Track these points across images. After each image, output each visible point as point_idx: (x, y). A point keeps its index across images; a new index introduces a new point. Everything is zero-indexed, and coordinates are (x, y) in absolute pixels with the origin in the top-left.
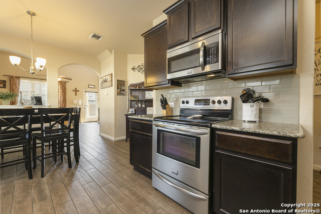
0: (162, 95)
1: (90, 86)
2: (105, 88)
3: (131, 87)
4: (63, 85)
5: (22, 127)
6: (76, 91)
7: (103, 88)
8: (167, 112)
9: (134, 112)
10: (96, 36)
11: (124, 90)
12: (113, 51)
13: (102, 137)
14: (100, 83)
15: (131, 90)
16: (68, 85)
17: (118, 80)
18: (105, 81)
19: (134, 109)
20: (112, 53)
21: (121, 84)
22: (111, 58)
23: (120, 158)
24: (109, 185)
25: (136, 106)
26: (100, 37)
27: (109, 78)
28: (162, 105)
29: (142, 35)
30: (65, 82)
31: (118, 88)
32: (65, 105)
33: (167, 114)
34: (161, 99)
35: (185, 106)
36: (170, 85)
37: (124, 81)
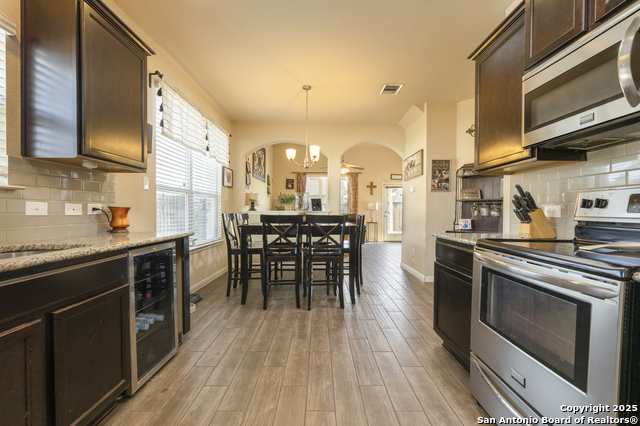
0: (519, 188)
1: (394, 177)
2: (412, 178)
3: (464, 171)
4: (354, 177)
5: (293, 240)
6: (372, 186)
7: (409, 179)
8: (532, 229)
9: (470, 227)
10: (390, 89)
11: (447, 180)
12: (426, 104)
13: (405, 271)
14: (404, 169)
15: (464, 178)
16: (360, 179)
17: (434, 162)
18: (412, 165)
19: (469, 221)
20: (423, 110)
21: (440, 169)
22: (422, 118)
23: (423, 315)
24: (388, 354)
25: (476, 213)
26: (398, 87)
27: (417, 159)
28: (516, 212)
29: (469, 58)
30: (357, 174)
31: (434, 177)
32: (356, 211)
33: (531, 234)
34: (515, 197)
35: (594, 214)
36: (535, 159)
37: (448, 162)
